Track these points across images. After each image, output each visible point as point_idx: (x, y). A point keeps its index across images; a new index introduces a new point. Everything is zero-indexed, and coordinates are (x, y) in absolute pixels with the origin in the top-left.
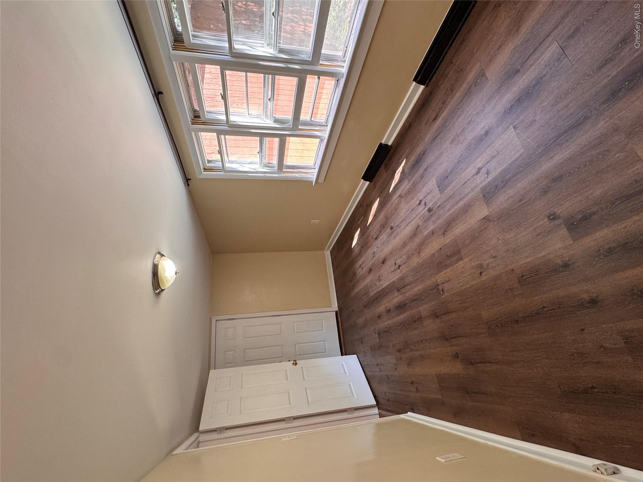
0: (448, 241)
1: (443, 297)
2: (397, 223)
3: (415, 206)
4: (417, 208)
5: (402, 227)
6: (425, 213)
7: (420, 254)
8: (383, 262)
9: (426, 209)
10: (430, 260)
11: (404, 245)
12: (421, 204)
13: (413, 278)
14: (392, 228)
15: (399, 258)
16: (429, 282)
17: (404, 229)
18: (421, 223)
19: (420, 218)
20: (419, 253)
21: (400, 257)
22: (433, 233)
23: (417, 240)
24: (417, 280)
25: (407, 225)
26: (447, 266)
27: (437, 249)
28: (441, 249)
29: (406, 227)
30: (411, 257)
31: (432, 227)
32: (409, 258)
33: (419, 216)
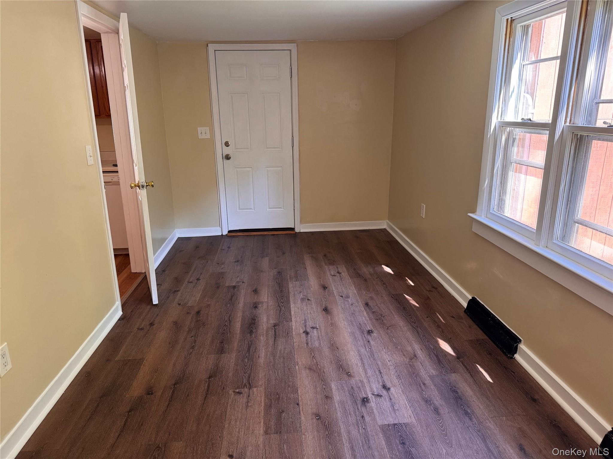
0: (303, 418)
1: (231, 392)
2: (372, 342)
3: (385, 377)
4: (380, 381)
5: (363, 350)
6: (366, 393)
7: (307, 371)
8: (326, 310)
9: (370, 396)
10: (291, 384)
11: (334, 347)
12: (383, 390)
13: (280, 351)
14: (370, 332)
15: (320, 334)
16: (261, 375)
17: (359, 351)
18: (353, 381)
19: (361, 382)
20: (310, 369)
21: (320, 337)
22: (327, 397)
23: (330, 370)
24: (274, 357)
25: (361, 359)
26: (268, 407)
27: (300, 399)
28: (298, 404)
29: (360, 356)
30: (311, 354)
31: (337, 397)
32: (312, 351)
33: (365, 381)
